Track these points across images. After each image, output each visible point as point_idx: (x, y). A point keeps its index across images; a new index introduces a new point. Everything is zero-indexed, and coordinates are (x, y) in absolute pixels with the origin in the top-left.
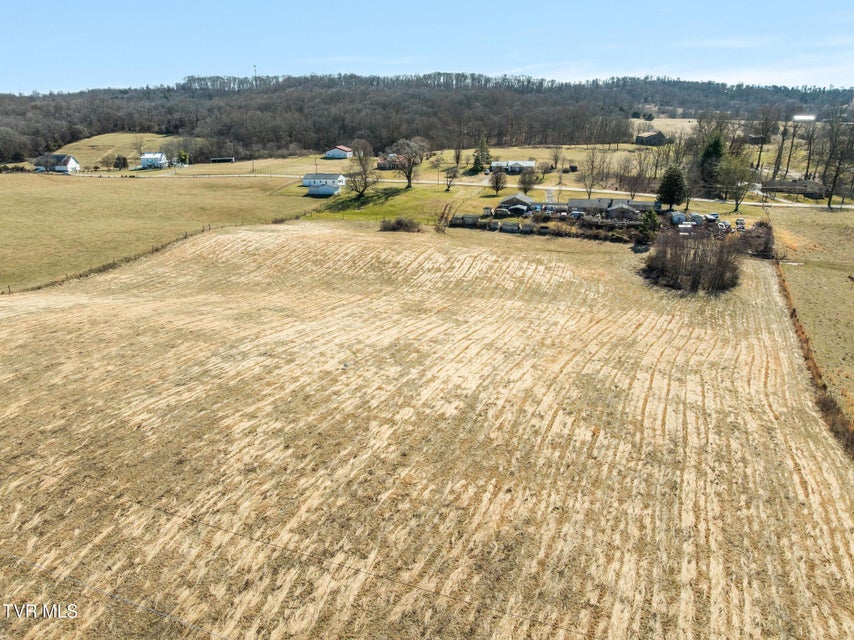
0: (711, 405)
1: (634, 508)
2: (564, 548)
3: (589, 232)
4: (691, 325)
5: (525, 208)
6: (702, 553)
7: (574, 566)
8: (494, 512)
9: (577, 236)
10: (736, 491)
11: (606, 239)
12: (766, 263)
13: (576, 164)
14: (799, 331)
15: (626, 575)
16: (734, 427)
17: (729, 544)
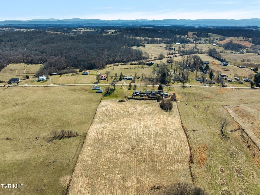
0: (174, 128)
1: (171, 138)
2: (168, 141)
3: (150, 99)
4: (169, 117)
5: (138, 94)
6: (175, 140)
7: (169, 142)
8: (163, 139)
9: (148, 99)
10: (177, 136)
11: (153, 100)
12: (175, 102)
13: (139, 76)
14: (180, 116)
15: (172, 141)
16: (176, 130)
17: (177, 139)
